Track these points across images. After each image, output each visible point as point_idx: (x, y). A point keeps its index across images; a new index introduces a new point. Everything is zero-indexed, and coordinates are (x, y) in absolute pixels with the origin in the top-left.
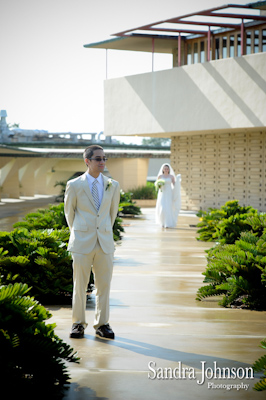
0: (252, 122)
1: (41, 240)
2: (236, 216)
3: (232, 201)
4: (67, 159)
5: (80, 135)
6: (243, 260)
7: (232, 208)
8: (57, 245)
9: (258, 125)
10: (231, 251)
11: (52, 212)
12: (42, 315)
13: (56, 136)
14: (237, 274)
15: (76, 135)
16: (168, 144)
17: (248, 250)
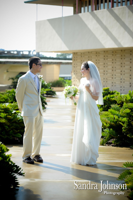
0: (117, 45)
1: (2, 109)
2: (109, 96)
3: (106, 88)
4: (15, 65)
5: (22, 51)
6: (112, 120)
7: (106, 92)
8: (11, 112)
9: (120, 47)
10: (106, 115)
11: (7, 94)
12: (3, 150)
13: (9, 52)
14: (109, 128)
15: (20, 52)
16: (70, 57)
17: (115, 114)
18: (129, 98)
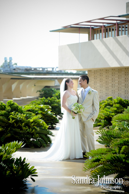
0: (120, 65)
4: (42, 80)
5: (47, 68)
8: (45, 110)
10: (103, 112)
13: (35, 69)
15: (45, 68)
17: (108, 111)
18: (116, 101)
